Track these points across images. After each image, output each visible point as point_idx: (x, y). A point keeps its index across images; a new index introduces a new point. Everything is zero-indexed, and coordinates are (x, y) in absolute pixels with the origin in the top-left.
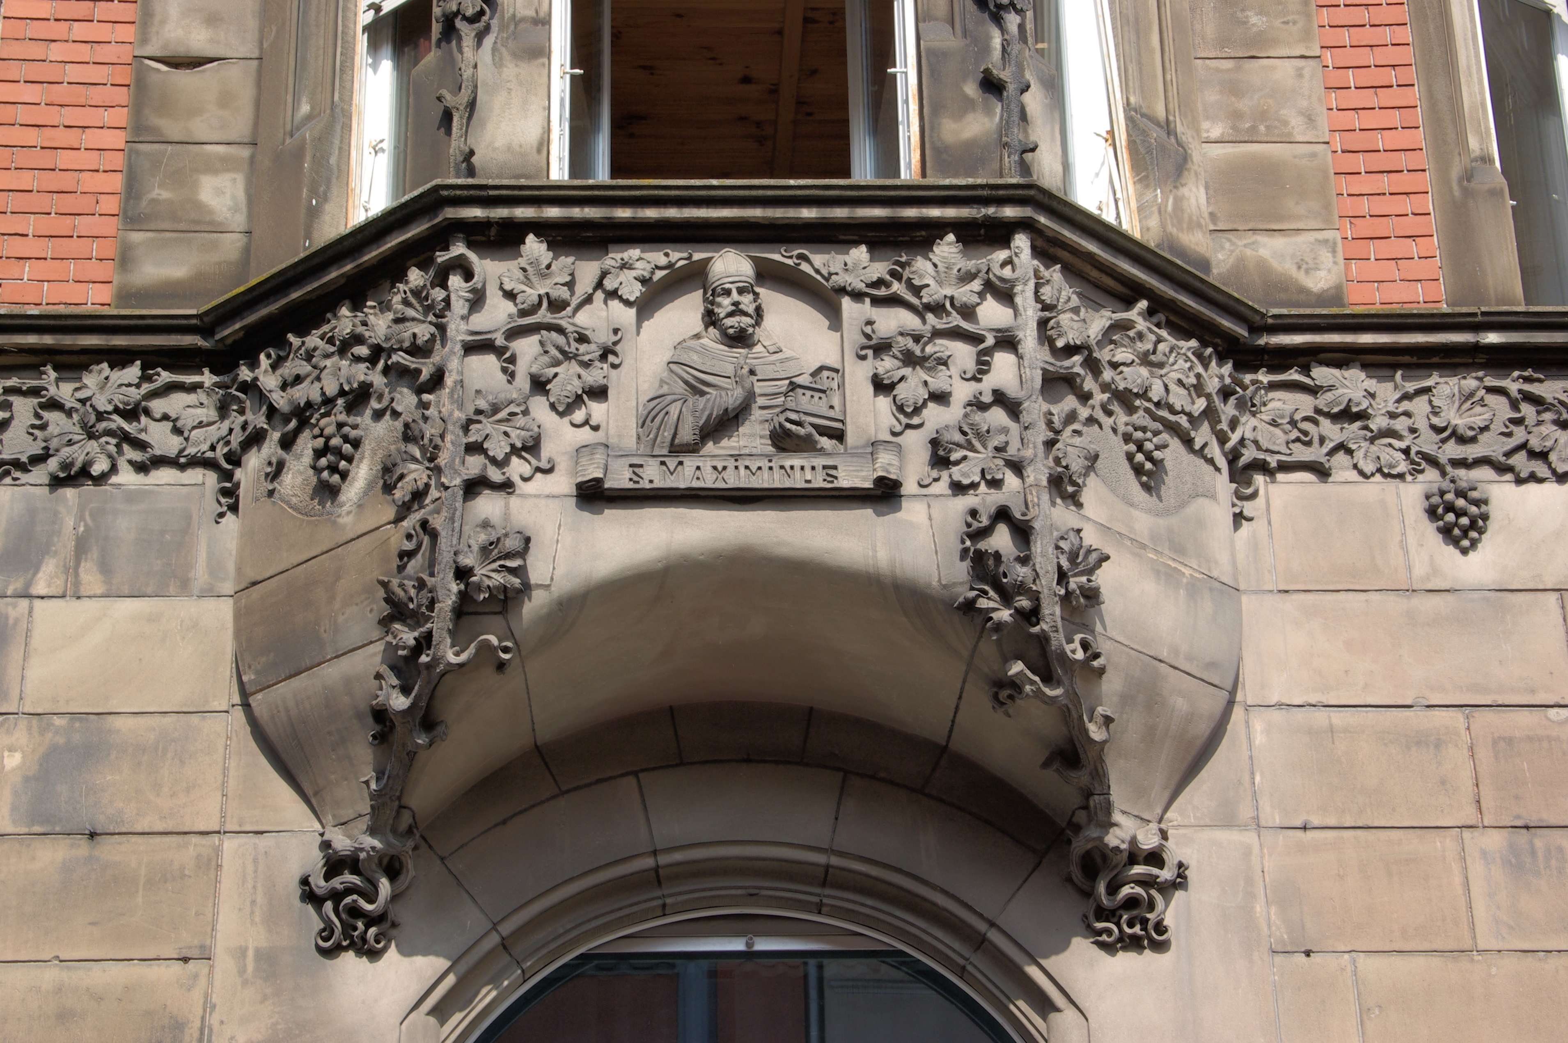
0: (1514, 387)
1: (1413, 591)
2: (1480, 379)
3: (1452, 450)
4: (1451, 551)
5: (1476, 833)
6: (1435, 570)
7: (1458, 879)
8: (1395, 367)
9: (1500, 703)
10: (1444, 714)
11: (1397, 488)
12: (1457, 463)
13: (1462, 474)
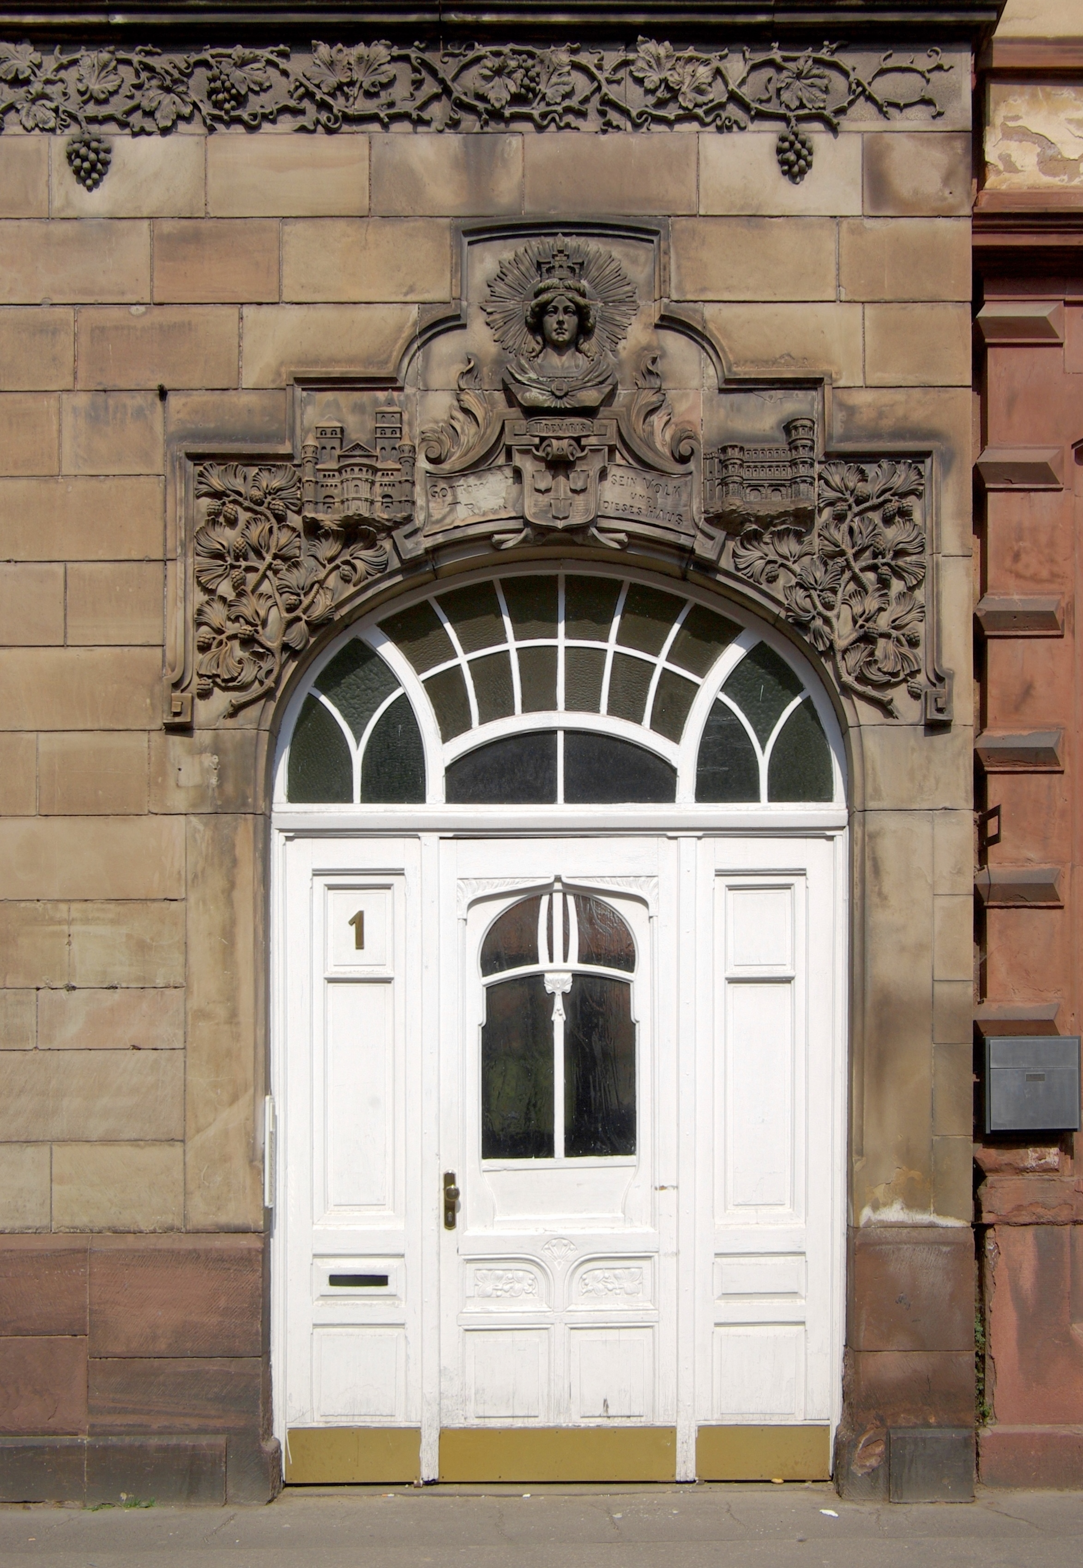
0: (136, 58)
1: (53, 219)
2: (112, 53)
3: (92, 109)
4: (81, 188)
5: (71, 395)
6: (68, 204)
7: (55, 427)
8: (55, 42)
9: (100, 302)
10: (61, 310)
11: (49, 139)
12: (92, 120)
13: (95, 128)
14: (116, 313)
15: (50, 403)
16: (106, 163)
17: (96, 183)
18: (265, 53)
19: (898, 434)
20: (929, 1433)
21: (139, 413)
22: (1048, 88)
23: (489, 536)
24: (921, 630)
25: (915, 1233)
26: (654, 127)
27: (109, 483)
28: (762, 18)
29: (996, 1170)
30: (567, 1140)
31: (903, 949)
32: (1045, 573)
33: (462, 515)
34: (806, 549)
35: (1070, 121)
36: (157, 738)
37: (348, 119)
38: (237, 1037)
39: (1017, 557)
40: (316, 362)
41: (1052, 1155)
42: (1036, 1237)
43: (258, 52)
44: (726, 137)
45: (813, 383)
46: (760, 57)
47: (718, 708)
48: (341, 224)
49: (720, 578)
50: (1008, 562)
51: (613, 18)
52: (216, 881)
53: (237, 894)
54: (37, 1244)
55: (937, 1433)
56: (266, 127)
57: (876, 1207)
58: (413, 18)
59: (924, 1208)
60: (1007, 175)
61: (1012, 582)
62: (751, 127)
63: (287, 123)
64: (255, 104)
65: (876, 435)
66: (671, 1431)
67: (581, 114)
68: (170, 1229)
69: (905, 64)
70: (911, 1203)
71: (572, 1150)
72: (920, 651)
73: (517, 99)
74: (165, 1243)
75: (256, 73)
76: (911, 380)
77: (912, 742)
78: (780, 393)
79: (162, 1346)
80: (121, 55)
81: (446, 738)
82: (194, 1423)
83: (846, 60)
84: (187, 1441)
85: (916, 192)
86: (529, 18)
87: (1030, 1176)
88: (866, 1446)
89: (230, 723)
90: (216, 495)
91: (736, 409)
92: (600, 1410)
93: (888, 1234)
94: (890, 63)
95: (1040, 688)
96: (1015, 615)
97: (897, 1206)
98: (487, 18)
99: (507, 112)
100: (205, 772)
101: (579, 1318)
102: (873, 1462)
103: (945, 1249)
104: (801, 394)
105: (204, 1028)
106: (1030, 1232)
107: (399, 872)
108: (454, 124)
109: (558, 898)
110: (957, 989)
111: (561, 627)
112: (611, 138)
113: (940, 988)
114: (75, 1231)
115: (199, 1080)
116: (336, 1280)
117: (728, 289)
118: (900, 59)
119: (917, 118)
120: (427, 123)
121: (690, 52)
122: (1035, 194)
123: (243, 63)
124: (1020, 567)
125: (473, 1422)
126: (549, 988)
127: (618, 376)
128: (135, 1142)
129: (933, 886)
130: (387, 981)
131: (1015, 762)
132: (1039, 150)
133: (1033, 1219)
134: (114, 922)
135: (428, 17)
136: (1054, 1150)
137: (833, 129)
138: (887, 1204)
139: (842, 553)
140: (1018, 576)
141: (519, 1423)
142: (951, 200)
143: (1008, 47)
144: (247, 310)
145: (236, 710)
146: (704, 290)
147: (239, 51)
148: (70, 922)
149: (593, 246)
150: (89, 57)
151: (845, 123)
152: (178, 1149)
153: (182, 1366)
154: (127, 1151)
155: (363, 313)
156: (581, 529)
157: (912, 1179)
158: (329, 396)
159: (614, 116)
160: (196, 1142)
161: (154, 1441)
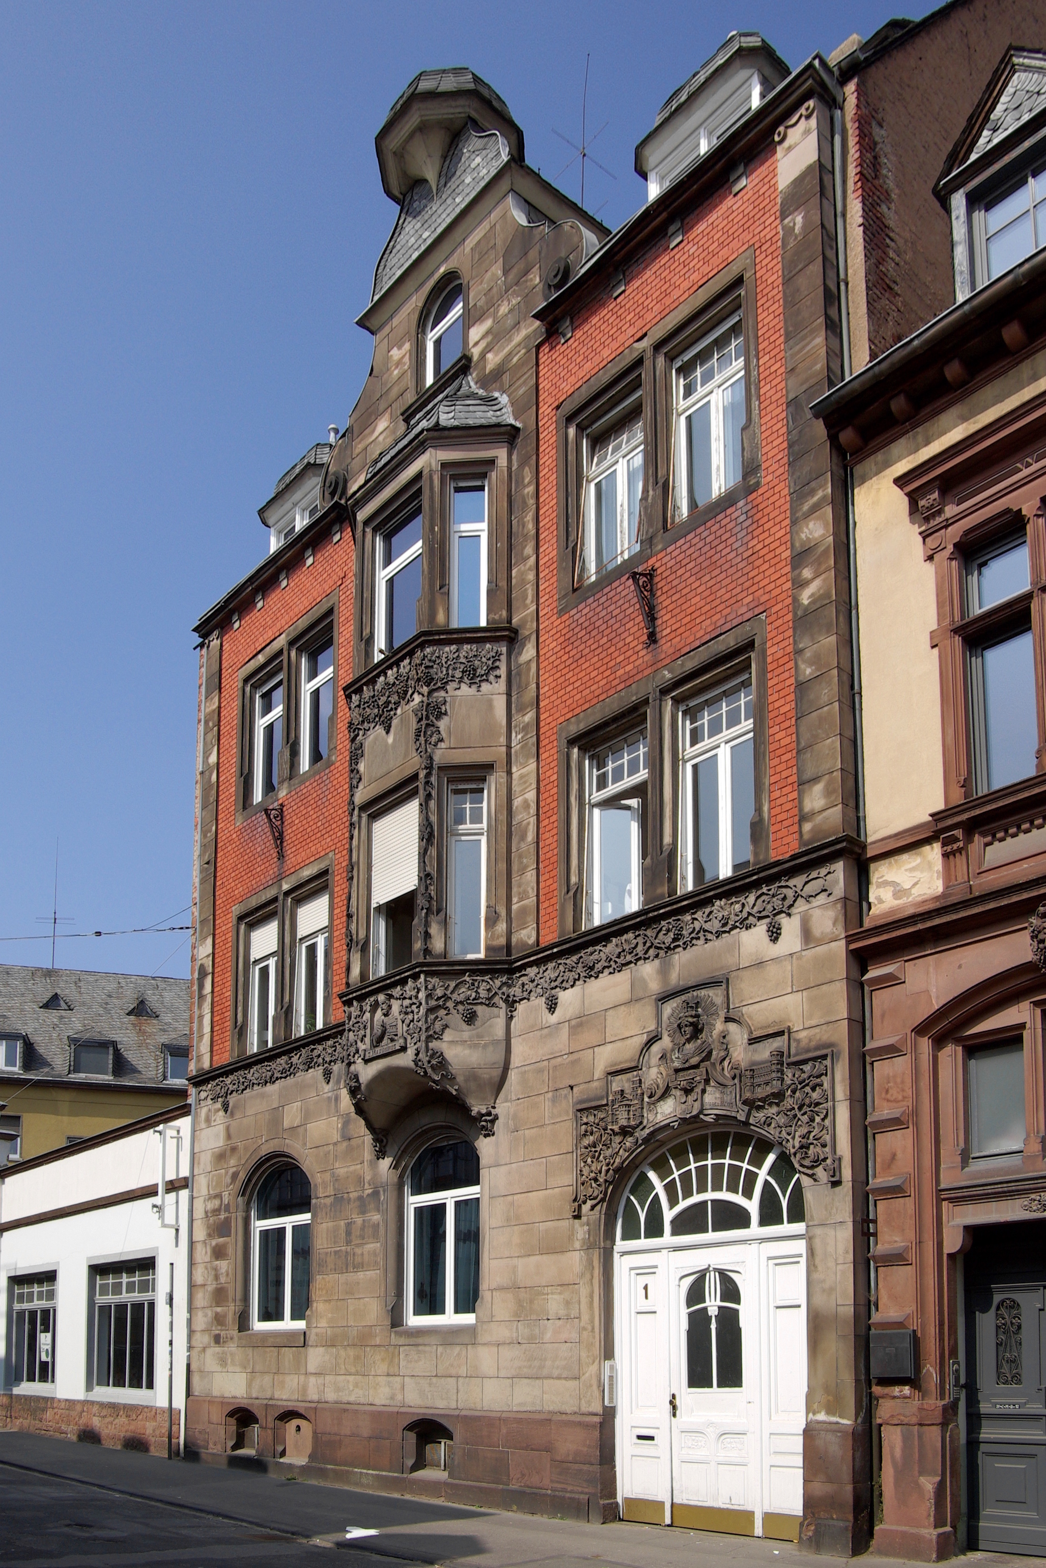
0: (562, 962)
1: (541, 1028)
2: (556, 963)
3: (552, 985)
4: (549, 1015)
5: (547, 1094)
6: (544, 1022)
7: (543, 1107)
9: (555, 1056)
10: (545, 1062)
11: (540, 999)
12: (552, 989)
13: (553, 991)
14: (559, 1059)
15: (542, 1097)
16: (556, 1004)
17: (553, 1012)
18: (598, 948)
19: (817, 1048)
20: (831, 1522)
21: (566, 1096)
22: (896, 857)
23: (668, 1125)
24: (828, 1138)
25: (829, 1427)
26: (724, 935)
27: (558, 1125)
28: (755, 877)
29: (882, 1397)
30: (718, 1380)
31: (824, 1291)
32: (900, 1097)
33: (659, 1117)
34: (781, 1109)
35: (906, 870)
36: (571, 1220)
37: (624, 965)
38: (594, 1337)
39: (887, 1092)
40: (616, 1064)
41: (906, 1390)
42: (902, 1431)
43: (596, 948)
44: (750, 931)
45: (780, 1033)
46: (759, 892)
47: (766, 1183)
48: (623, 1007)
49: (752, 1127)
50: (883, 1095)
51: (702, 897)
52: (588, 1276)
53: (594, 1281)
54: (537, 1416)
55: (835, 1523)
56: (601, 975)
57: (814, 1414)
58: (638, 920)
59: (834, 1415)
60: (879, 906)
61: (885, 1104)
62: (758, 924)
63: (606, 971)
64: (599, 966)
65: (808, 1050)
66: (752, 1513)
67: (698, 938)
68: (575, 1413)
69: (816, 876)
70: (829, 1412)
71: (719, 1386)
72: (827, 1149)
73: (674, 940)
74: (572, 1418)
75: (595, 957)
76: (823, 1021)
77: (826, 1192)
78: (771, 1040)
79: (571, 1458)
80: (559, 962)
81: (671, 1208)
82: (580, 1489)
83: (791, 883)
84: (577, 1496)
85: (822, 933)
86: (675, 907)
87: (898, 1400)
88: (807, 1526)
89: (592, 1213)
90: (586, 1124)
91: (755, 1051)
92: (728, 1501)
93: (818, 1426)
94: (810, 877)
95: (899, 1155)
96: (882, 1121)
97: (823, 1413)
98: (661, 911)
99: (672, 946)
100: (585, 1233)
101: (721, 1459)
102: (810, 1534)
103: (839, 1434)
104: (779, 1038)
105: (585, 1334)
106: (899, 1428)
107: (656, 1267)
108: (657, 956)
109: (712, 1273)
110: (847, 1308)
111: (709, 1155)
112: (710, 944)
113: (840, 1309)
114: (550, 1412)
115: (584, 1354)
116: (640, 1437)
117: (751, 998)
118: (814, 874)
119: (822, 899)
120: (648, 958)
121: (734, 899)
122: (892, 911)
123: (592, 954)
124: (889, 1096)
125: (685, 1502)
126: (710, 1314)
127: (713, 1046)
128: (565, 1378)
129: (836, 1260)
130: (655, 1312)
131: (886, 1193)
132: (892, 889)
133: (899, 1422)
134: (560, 1293)
135: (643, 918)
136: (907, 1388)
137: (789, 915)
138: (819, 1412)
139: (794, 1108)
140: (888, 1101)
141: (700, 1504)
142: (837, 933)
143: (874, 846)
144: (596, 1049)
145: (593, 1208)
146: (742, 1001)
147: (590, 949)
148: (548, 1294)
149: (703, 993)
150: (551, 965)
151: (793, 910)
152: (577, 1382)
153: (576, 1466)
154: (564, 1382)
155: (629, 1041)
156: (696, 1116)
157: (829, 1401)
158: (620, 1077)
159: (709, 936)
160: (583, 1378)
161: (568, 1495)
